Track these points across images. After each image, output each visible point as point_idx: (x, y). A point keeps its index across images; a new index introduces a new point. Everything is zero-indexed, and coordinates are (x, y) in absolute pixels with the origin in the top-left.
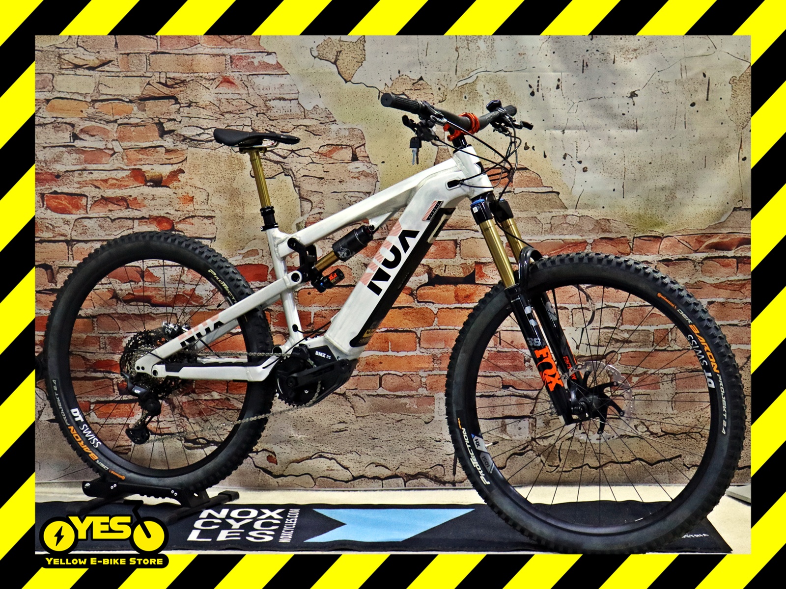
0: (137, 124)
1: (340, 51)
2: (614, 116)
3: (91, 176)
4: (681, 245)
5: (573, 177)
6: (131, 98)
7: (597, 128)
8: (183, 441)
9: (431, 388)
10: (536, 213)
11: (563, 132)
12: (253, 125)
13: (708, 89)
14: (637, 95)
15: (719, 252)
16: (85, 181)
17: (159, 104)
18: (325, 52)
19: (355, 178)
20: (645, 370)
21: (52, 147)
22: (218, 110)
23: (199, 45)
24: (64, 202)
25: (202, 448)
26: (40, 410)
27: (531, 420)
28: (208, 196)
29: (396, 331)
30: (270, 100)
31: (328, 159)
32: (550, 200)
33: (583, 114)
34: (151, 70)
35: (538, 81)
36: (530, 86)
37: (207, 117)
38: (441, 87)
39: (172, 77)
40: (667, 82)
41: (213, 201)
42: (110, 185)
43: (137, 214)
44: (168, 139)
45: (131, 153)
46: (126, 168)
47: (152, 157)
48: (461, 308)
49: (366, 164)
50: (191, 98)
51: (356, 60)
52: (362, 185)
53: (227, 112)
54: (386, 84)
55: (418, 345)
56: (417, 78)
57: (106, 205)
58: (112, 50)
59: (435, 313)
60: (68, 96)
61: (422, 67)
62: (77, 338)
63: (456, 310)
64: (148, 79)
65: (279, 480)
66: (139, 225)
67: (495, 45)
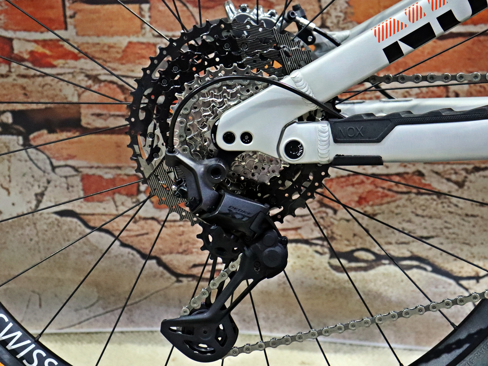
8: (328, 256)
25: (365, 269)
26: (39, 191)
62: (110, 47)
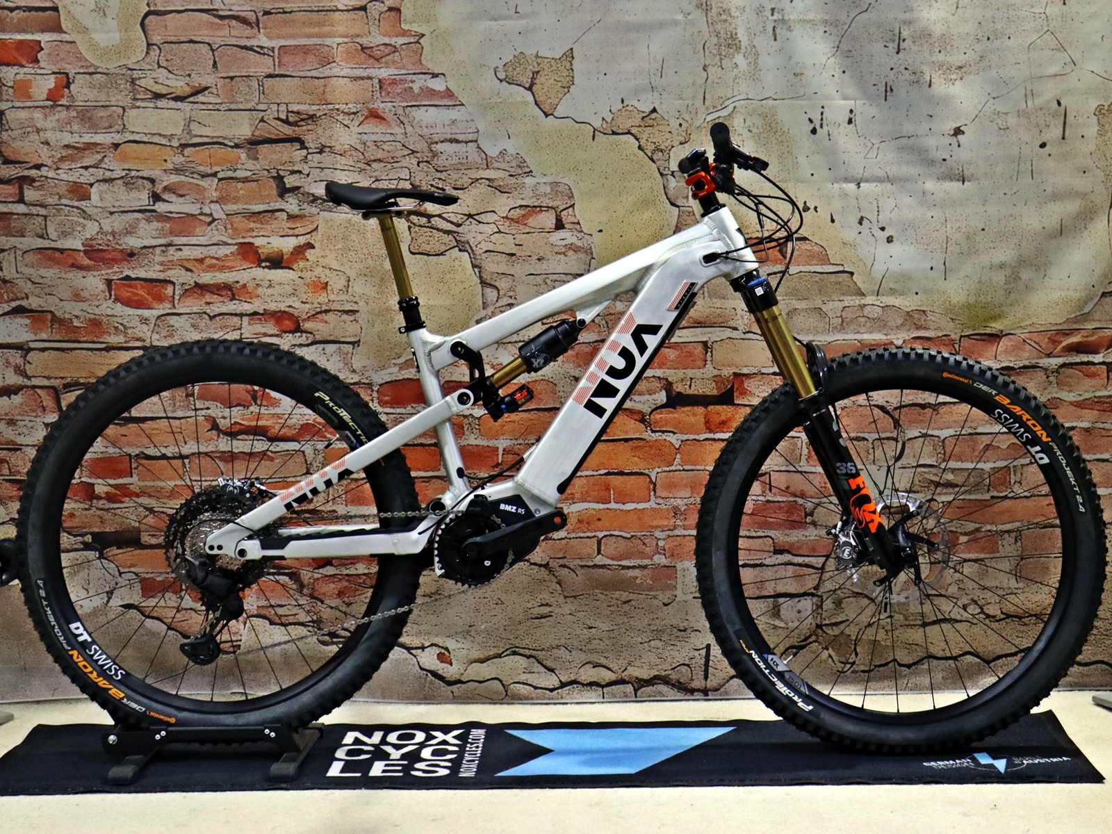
0: (246, 178)
1: (538, 72)
2: (931, 163)
3: (180, 253)
4: (1027, 347)
5: (872, 250)
6: (236, 141)
7: (905, 180)
9: (672, 555)
10: (820, 302)
11: (858, 185)
12: (412, 179)
13: (1065, 123)
14: (963, 133)
15: (1082, 355)
16: (171, 261)
17: (278, 149)
18: (515, 73)
19: (560, 254)
20: (977, 526)
21: (122, 212)
22: (362, 157)
23: (334, 64)
24: (141, 292)
26: (110, 590)
27: (815, 599)
28: (349, 281)
29: (621, 473)
30: (437, 143)
31: (521, 227)
32: (840, 283)
33: (887, 160)
34: (266, 101)
35: (822, 113)
36: (811, 121)
37: (346, 168)
38: (682, 122)
39: (295, 110)
40: (1006, 114)
41: (356, 288)
42: (208, 266)
43: (247, 308)
44: (290, 200)
45: (237, 220)
46: (230, 241)
47: (269, 227)
48: (714, 440)
49: (575, 233)
50: (323, 140)
51: (560, 84)
52: (570, 264)
53: (375, 161)
54: (603, 119)
55: (652, 493)
56: (648, 110)
57: (202, 295)
58: (209, 71)
59: (677, 447)
60: (145, 139)
61: (655, 93)
62: (162, 488)
63: (707, 443)
64: (261, 114)
65: (454, 688)
66: (250, 324)
67: (759, 61)
